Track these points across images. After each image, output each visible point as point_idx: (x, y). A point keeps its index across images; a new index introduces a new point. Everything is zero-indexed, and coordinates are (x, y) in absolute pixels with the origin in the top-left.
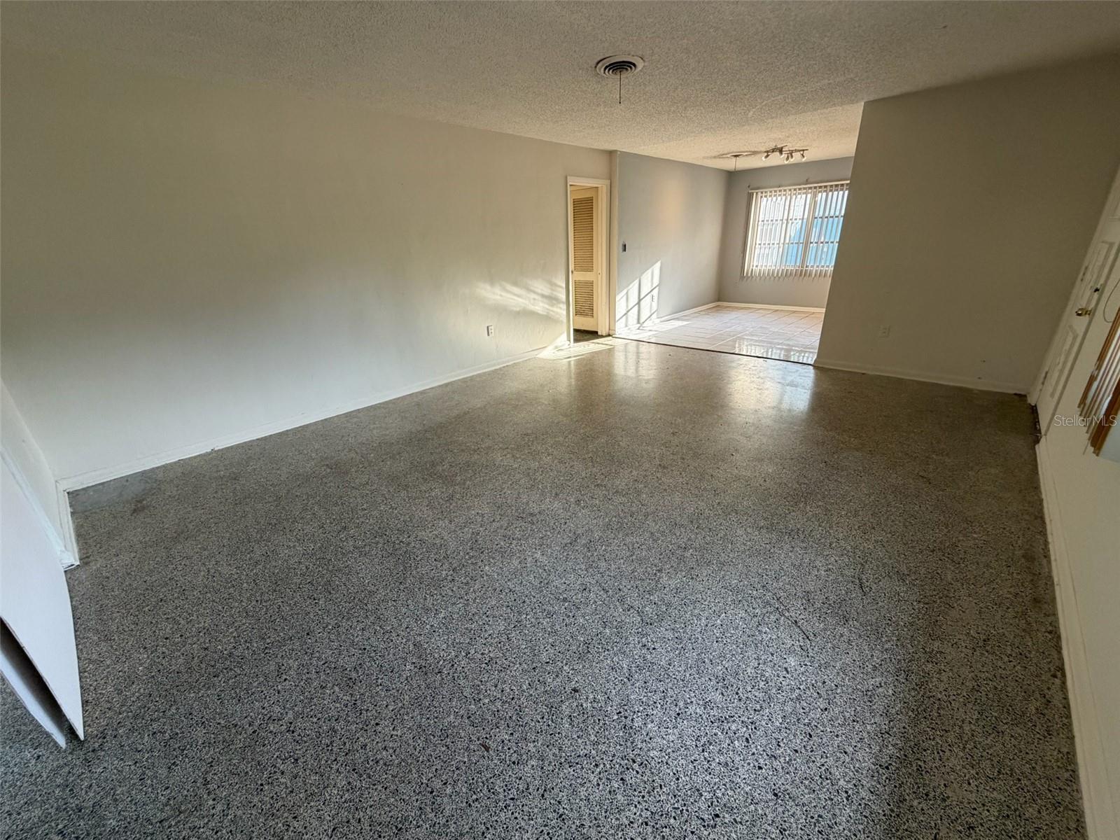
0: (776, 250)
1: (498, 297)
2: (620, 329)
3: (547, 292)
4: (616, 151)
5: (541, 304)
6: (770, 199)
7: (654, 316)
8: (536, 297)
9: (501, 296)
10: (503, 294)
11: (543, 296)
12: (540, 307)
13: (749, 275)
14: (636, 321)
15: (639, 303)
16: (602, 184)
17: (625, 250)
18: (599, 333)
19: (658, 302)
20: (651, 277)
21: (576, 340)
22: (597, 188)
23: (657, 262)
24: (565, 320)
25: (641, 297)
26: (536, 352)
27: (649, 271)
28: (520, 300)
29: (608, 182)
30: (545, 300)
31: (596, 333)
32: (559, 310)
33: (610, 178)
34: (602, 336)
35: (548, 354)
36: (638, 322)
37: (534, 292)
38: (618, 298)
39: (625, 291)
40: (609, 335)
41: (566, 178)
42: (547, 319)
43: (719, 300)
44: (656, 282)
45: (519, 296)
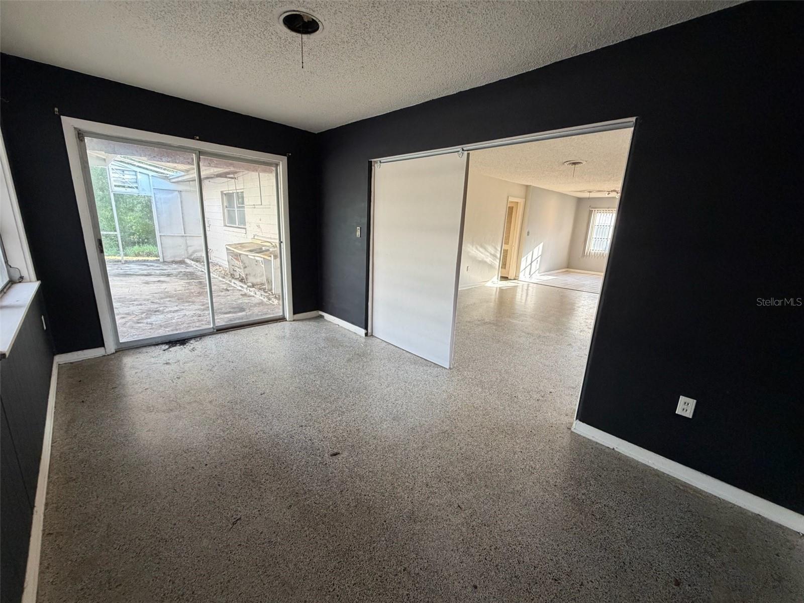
0: (605, 243)
1: (474, 252)
2: (521, 276)
3: (493, 252)
4: (530, 186)
5: (490, 259)
6: (603, 214)
7: (537, 272)
8: (488, 254)
9: (475, 252)
10: (476, 251)
11: (491, 254)
12: (489, 260)
13: (588, 254)
14: (528, 273)
15: (531, 264)
16: (521, 201)
17: (528, 235)
18: (509, 278)
19: (540, 265)
20: (538, 251)
21: (501, 280)
22: (518, 203)
23: (541, 243)
24: (497, 269)
25: (533, 260)
26: (484, 283)
27: (537, 248)
28: (481, 255)
29: (524, 200)
30: (492, 256)
31: (507, 278)
32: (495, 262)
33: (526, 198)
34: (511, 280)
35: (489, 284)
36: (530, 274)
37: (488, 252)
38: (522, 259)
39: (525, 257)
40: (515, 279)
41: (508, 197)
42: (491, 266)
43: (568, 268)
44: (540, 254)
45: (482, 253)
